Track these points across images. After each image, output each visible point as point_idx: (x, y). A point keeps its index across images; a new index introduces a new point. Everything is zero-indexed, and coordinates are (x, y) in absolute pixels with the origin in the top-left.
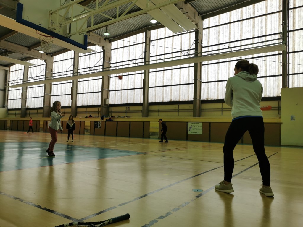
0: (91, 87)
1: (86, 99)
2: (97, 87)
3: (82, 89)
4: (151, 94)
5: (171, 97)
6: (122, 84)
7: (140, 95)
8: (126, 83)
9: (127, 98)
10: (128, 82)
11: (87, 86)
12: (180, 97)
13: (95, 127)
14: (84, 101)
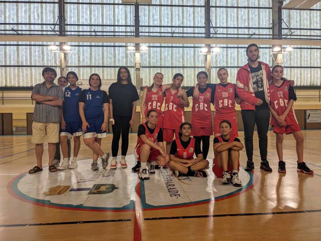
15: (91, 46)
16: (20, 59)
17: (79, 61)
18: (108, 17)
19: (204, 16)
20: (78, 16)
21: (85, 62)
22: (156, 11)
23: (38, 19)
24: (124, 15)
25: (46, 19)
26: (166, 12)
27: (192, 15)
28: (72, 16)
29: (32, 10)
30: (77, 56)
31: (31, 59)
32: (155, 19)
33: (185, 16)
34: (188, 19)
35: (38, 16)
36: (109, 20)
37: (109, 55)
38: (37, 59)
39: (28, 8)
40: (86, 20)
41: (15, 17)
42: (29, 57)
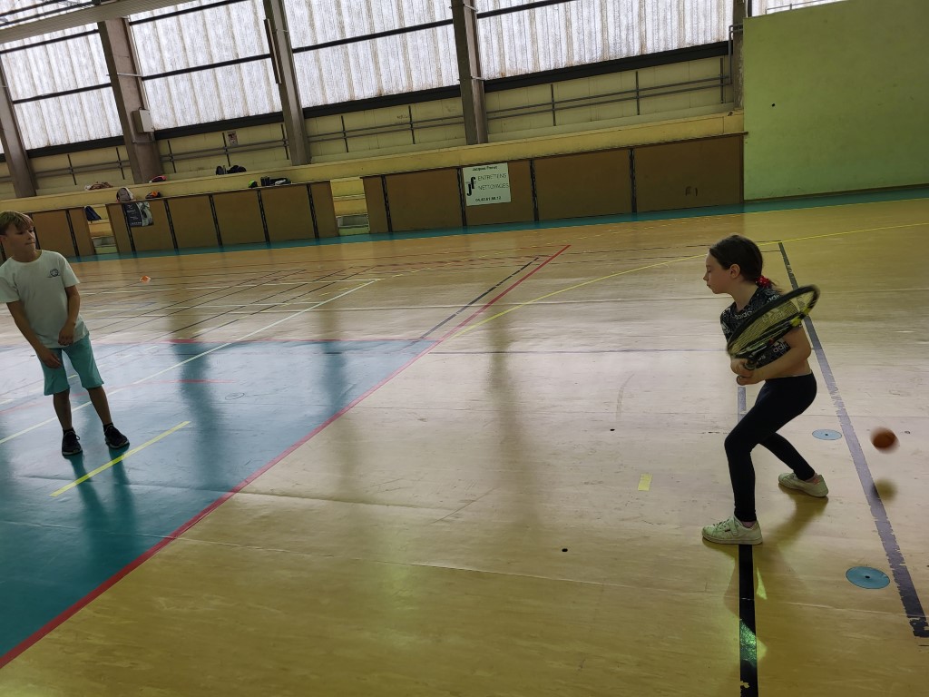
0: (63, 71)
1: (55, 122)
2: (87, 68)
3: (24, 82)
4: (306, 77)
5: (379, 81)
6: (185, 49)
7: (263, 84)
8: (200, 42)
9: (215, 98)
10: (207, 36)
11: (42, 66)
12: (409, 77)
13: (129, 227)
14: (49, 128)
15: (44, 43)
21: (44, 84)
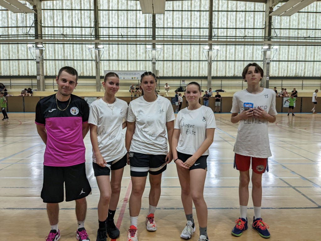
5: (235, 73)
6: (173, 54)
8: (179, 53)
9: (180, 70)
11: (115, 51)
15: (118, 44)
16: (66, 55)
17: (109, 55)
18: (132, 20)
19: (208, 19)
20: (109, 20)
21: (114, 56)
22: (169, 15)
23: (79, 23)
24: (144, 19)
25: (85, 23)
26: (177, 16)
27: (199, 18)
28: (104, 20)
29: (74, 16)
30: (108, 52)
31: (73, 54)
32: (168, 22)
33: (193, 19)
34: (195, 22)
35: (78, 20)
36: (133, 23)
37: (132, 51)
38: (78, 55)
39: (70, 14)
40: (114, 23)
41: (61, 21)
42: (72, 53)
